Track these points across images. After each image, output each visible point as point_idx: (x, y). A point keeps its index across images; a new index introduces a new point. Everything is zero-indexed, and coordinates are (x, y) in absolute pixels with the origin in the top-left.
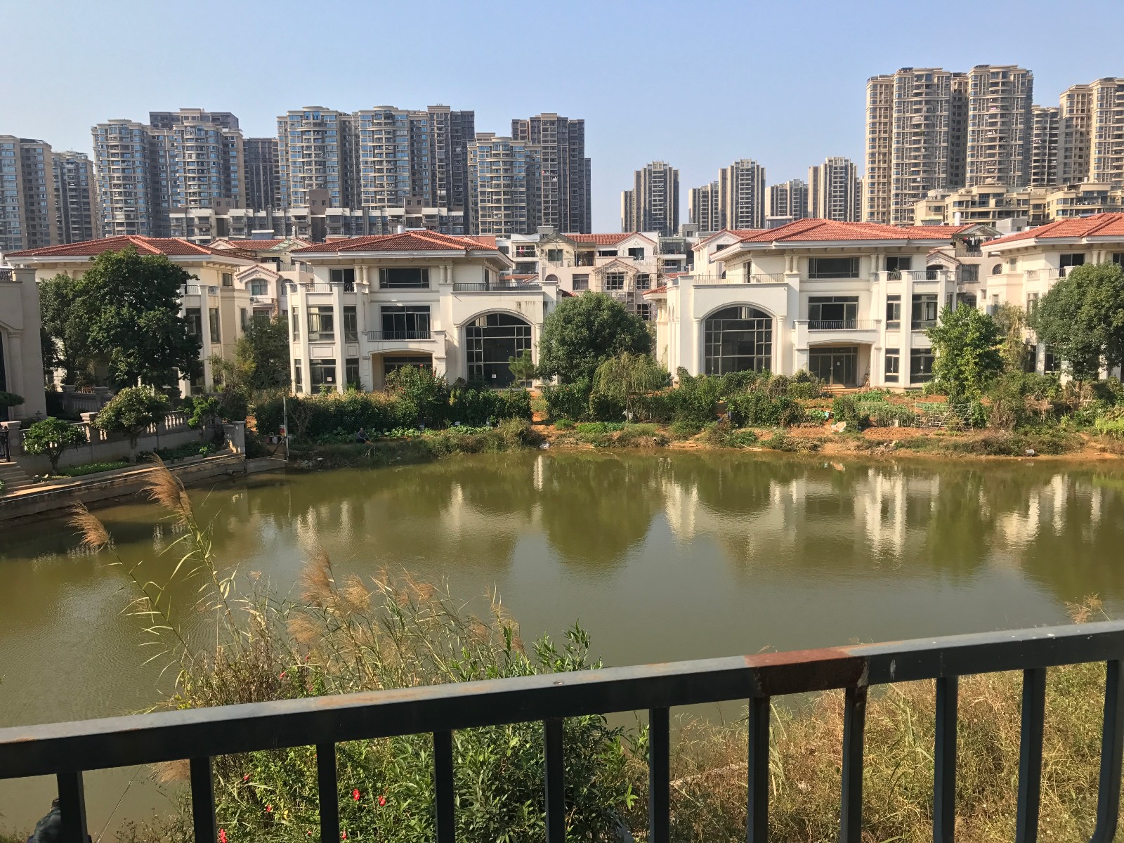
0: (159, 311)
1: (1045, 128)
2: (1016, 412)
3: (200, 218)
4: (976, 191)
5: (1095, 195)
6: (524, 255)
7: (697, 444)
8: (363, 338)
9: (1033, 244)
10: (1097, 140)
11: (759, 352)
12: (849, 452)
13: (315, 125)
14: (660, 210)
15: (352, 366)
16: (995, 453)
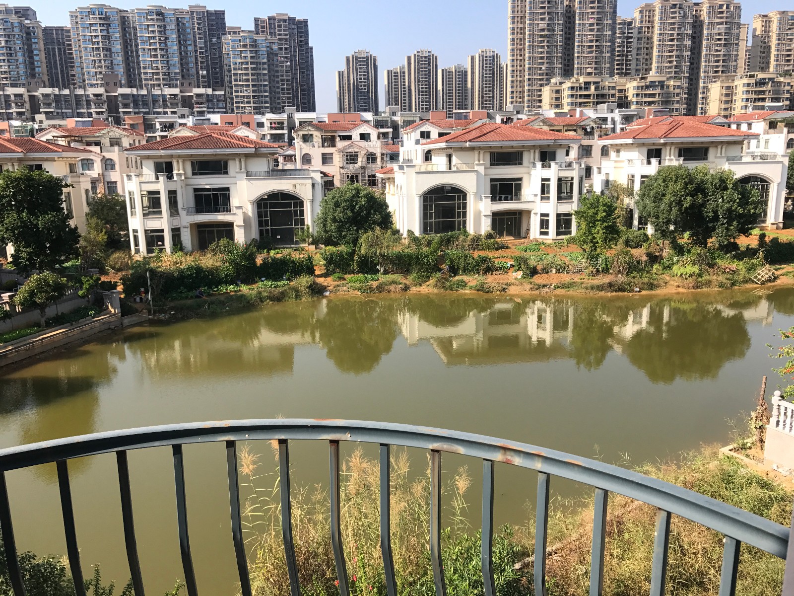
0: (51, 215)
1: (624, 33)
2: (628, 264)
3: (15, 95)
4: (582, 79)
5: (657, 84)
6: (276, 129)
7: (429, 288)
8: (182, 213)
9: (632, 142)
10: (658, 43)
11: (459, 217)
12: (526, 292)
13: (100, 19)
14: (365, 86)
15: (176, 233)
16: (616, 291)
